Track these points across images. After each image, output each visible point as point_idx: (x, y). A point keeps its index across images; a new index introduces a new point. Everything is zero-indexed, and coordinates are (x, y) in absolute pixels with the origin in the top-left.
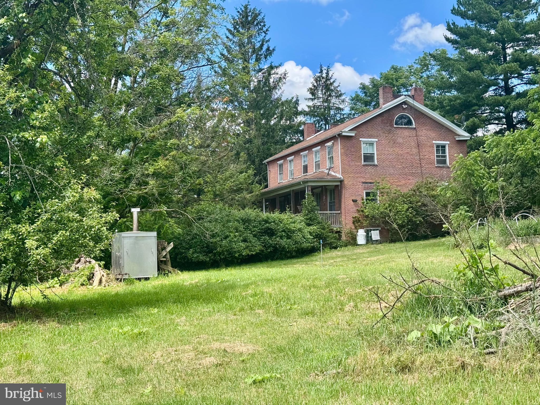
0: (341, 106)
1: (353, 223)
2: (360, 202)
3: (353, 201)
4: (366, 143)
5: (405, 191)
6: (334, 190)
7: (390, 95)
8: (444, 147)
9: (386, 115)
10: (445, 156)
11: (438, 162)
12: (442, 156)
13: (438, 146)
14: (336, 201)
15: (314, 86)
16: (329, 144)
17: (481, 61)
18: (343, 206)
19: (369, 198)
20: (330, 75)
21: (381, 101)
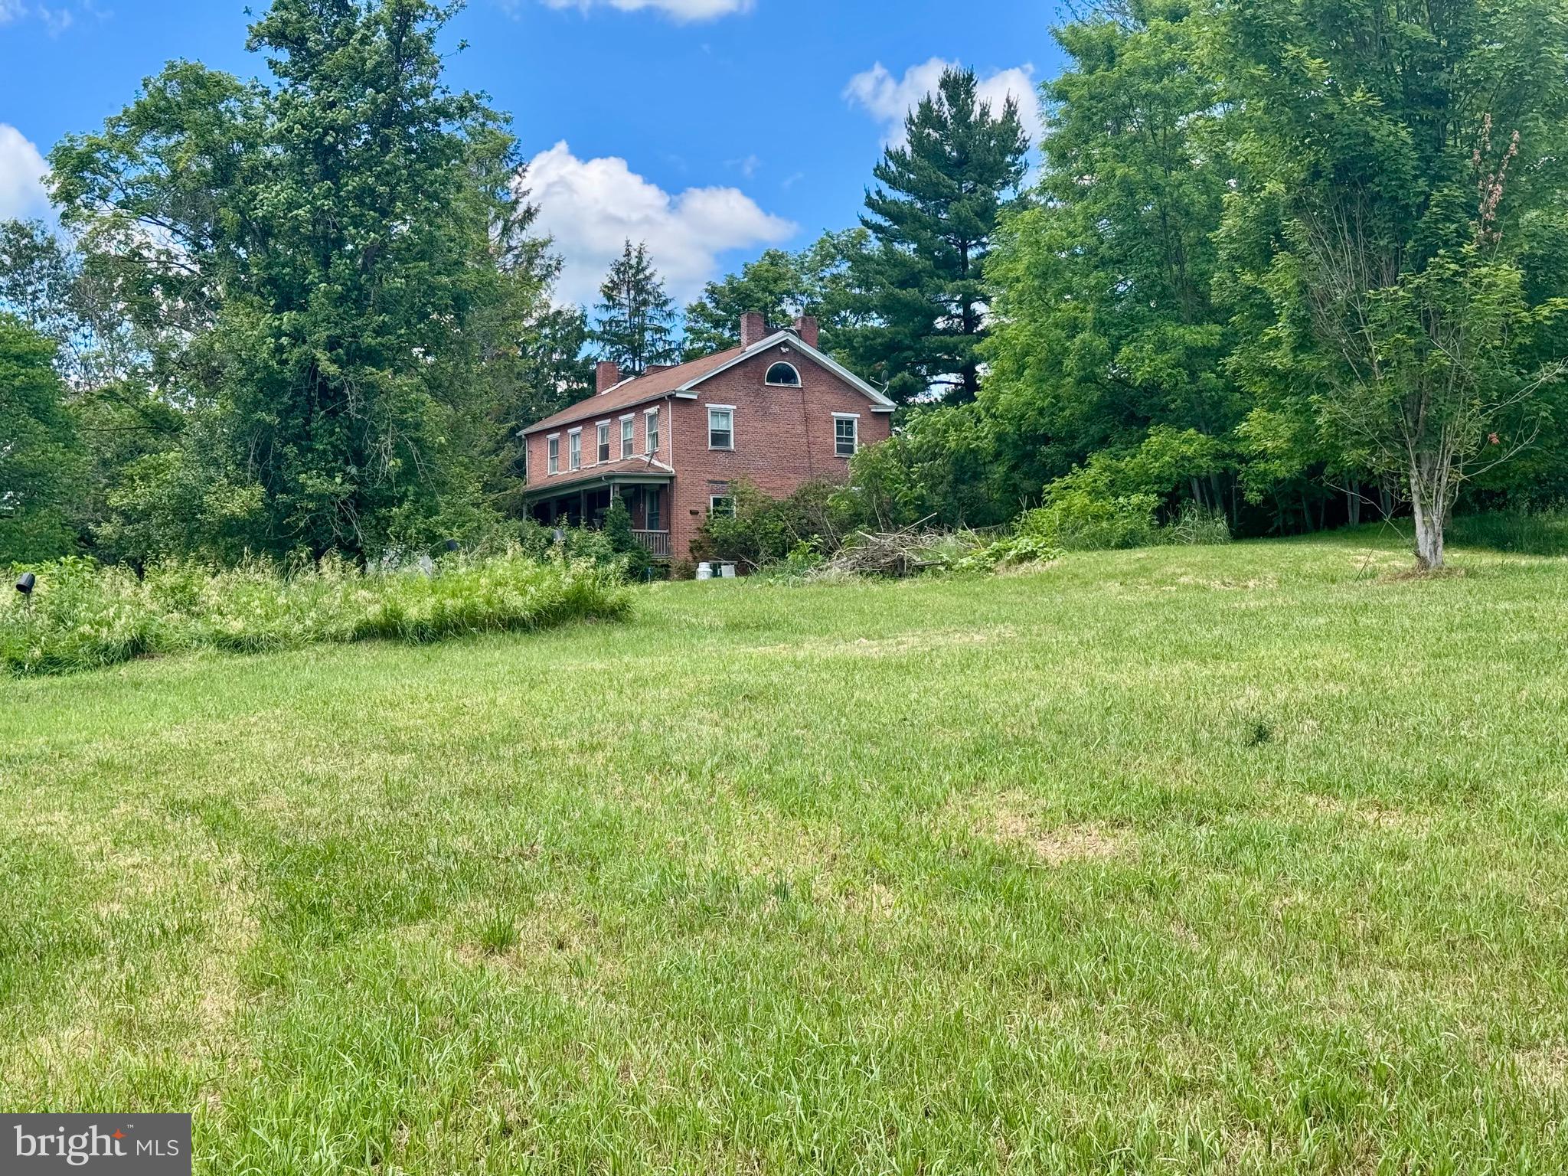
0: (666, 325)
1: (691, 550)
2: (703, 515)
3: (692, 512)
4: (715, 413)
5: (780, 497)
6: (658, 493)
7: (760, 329)
8: (850, 423)
9: (752, 364)
10: (852, 440)
11: (841, 449)
12: (847, 440)
13: (839, 422)
14: (662, 512)
15: (612, 281)
16: (652, 410)
17: (920, 271)
18: (674, 521)
19: (720, 508)
20: (644, 264)
21: (744, 339)
